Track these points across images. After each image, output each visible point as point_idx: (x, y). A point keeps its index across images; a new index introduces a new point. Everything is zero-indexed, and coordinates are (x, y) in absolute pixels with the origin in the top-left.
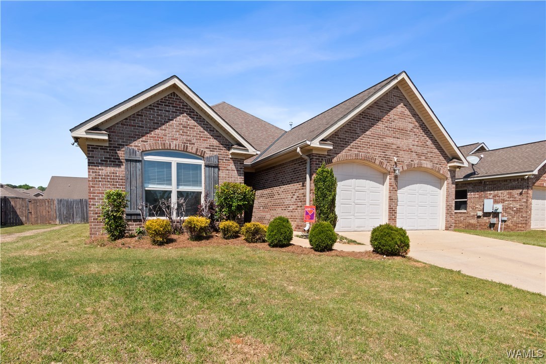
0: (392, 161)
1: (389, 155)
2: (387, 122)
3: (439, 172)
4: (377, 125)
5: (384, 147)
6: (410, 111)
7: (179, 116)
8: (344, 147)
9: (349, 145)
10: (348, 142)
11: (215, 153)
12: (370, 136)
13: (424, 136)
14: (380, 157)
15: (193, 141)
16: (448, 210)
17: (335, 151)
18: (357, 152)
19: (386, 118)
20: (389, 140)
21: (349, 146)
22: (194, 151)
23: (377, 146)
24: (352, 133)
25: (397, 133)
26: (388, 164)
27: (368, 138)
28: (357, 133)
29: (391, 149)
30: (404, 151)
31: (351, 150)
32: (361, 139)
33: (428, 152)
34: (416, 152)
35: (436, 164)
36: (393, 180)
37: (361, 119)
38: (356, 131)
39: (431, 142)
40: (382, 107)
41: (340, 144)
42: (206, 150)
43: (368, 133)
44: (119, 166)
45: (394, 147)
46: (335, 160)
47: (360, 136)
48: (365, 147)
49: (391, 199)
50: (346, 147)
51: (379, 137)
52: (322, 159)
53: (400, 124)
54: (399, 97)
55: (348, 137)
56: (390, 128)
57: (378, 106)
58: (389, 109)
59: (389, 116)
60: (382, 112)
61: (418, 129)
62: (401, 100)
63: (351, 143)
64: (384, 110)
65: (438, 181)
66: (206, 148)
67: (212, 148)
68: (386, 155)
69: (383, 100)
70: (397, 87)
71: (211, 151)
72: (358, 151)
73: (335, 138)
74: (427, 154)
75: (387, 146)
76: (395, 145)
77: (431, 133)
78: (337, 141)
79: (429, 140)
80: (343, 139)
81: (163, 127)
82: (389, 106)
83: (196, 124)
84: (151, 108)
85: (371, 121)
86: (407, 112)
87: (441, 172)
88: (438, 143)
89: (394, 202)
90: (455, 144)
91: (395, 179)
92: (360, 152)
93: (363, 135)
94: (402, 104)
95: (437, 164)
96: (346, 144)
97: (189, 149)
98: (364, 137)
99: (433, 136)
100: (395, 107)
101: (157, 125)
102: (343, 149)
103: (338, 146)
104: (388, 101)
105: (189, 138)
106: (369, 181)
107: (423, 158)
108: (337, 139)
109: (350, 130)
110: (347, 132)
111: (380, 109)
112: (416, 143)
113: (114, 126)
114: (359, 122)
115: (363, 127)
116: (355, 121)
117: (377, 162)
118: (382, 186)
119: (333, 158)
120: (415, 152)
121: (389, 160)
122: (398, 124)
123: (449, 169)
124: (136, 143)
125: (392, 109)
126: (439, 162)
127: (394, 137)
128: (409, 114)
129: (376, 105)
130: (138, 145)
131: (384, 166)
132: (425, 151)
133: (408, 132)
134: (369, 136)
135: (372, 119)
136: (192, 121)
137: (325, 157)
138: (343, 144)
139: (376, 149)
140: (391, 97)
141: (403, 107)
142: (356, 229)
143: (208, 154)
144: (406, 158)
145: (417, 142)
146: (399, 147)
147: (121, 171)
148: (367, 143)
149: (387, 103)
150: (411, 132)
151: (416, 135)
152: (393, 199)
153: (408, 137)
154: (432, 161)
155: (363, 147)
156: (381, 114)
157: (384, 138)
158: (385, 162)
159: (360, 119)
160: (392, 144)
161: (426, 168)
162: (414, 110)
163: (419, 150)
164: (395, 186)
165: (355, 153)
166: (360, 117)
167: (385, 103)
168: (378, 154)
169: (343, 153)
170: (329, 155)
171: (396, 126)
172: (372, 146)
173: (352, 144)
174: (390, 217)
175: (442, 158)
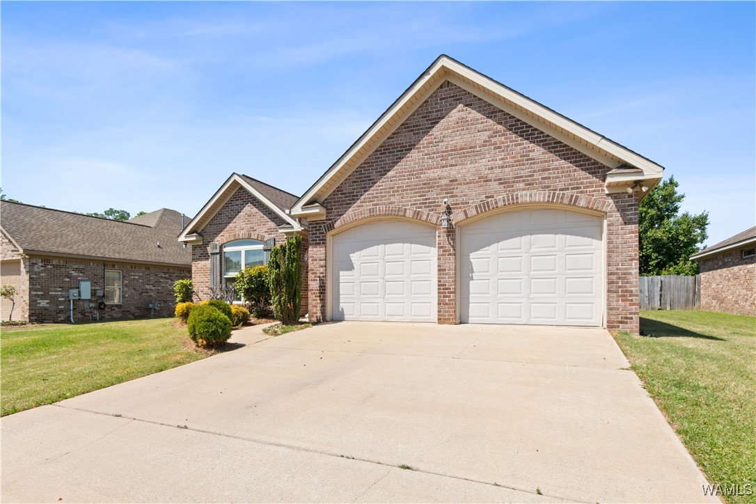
0: (440, 206)
1: (434, 198)
2: (427, 147)
3: (573, 202)
4: (408, 157)
5: (422, 188)
6: (479, 112)
7: (245, 207)
8: (350, 203)
9: (358, 199)
10: (357, 196)
11: (273, 236)
12: (395, 176)
13: (520, 145)
14: (415, 204)
15: (255, 228)
17: (338, 212)
18: (371, 207)
19: (425, 140)
20: (431, 174)
21: (359, 201)
22: (256, 237)
23: (407, 190)
24: (363, 181)
25: (450, 158)
26: (432, 213)
27: (391, 181)
28: (371, 180)
29: (438, 186)
30: (468, 183)
31: (362, 206)
32: (379, 186)
33: (534, 171)
34: (500, 179)
35: (561, 190)
36: (444, 237)
37: (378, 158)
38: (370, 176)
39: (542, 150)
40: (417, 126)
41: (345, 201)
42: (265, 234)
43: (390, 174)
44: (207, 259)
45: (443, 182)
46: (337, 224)
47: (376, 183)
48: (385, 196)
49: (439, 270)
50: (354, 203)
51: (413, 175)
52: (321, 227)
53: (458, 141)
54: (453, 97)
55: (357, 189)
56: (435, 153)
57: (408, 127)
58: (432, 124)
59: (431, 135)
60: (417, 134)
61: (503, 135)
62: (458, 100)
63: (361, 195)
64: (422, 129)
66: (266, 232)
67: (270, 231)
68: (426, 199)
69: (418, 115)
70: (448, 82)
71: (269, 234)
72: (373, 205)
73: (337, 195)
74: (532, 176)
75: (429, 185)
76: (445, 178)
77: (542, 133)
78: (341, 198)
79: (537, 148)
80: (349, 193)
81: (235, 220)
82: (430, 120)
83: (257, 210)
84: (226, 206)
85: (396, 155)
86: (474, 114)
87: (582, 203)
88: (566, 146)
89: (446, 274)
90: (603, 137)
91: (448, 236)
92: (376, 205)
93: (383, 179)
94: (460, 106)
95: (568, 189)
96: (353, 200)
97: (252, 237)
98: (383, 182)
99: (548, 136)
100: (443, 118)
101: (231, 219)
102: (350, 207)
103: (341, 205)
104: (430, 112)
105: (252, 225)
107: (522, 185)
108: (340, 196)
109: (359, 178)
110: (355, 182)
111: (412, 131)
112: (500, 163)
113: (205, 227)
114: (375, 162)
115: (382, 168)
116: (369, 163)
117: (409, 214)
119: (335, 221)
120: (495, 180)
121: (431, 205)
122: (452, 142)
123: (607, 192)
124: (217, 239)
125: (437, 123)
126: (570, 185)
127: (443, 167)
128: (479, 116)
129: (405, 128)
130: (219, 240)
131: (424, 217)
132: (525, 172)
133: (478, 149)
134: (393, 177)
135: (398, 151)
136: (255, 209)
137: (325, 223)
138: (349, 200)
139: (407, 194)
140: (436, 104)
141: (463, 111)
143: (267, 237)
144: (474, 196)
145: (502, 159)
146: (456, 180)
147: (208, 263)
148: (390, 188)
149: (425, 117)
150: (484, 146)
151: (500, 147)
152: (445, 270)
153: (476, 158)
154: (548, 187)
155: (382, 196)
156: (413, 138)
157: (421, 173)
158: (425, 211)
159: (376, 158)
160: (440, 179)
161: (531, 202)
162: (490, 105)
163: (508, 173)
164: (448, 247)
165: (369, 208)
166: (377, 155)
167: (422, 117)
168: (410, 201)
169: (350, 212)
170: (330, 220)
171: (446, 147)
172: (398, 191)
173: (362, 197)
174: (439, 300)
175: (581, 174)
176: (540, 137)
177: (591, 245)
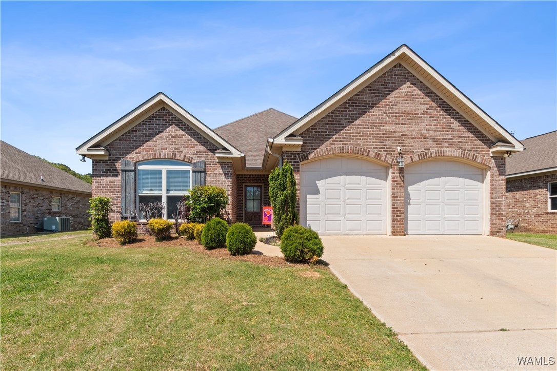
0: (394, 151)
1: (390, 145)
2: (385, 107)
3: (474, 159)
4: (371, 112)
5: (381, 137)
6: (421, 90)
7: (168, 127)
8: (324, 141)
9: (330, 138)
10: (329, 135)
11: (202, 159)
12: (361, 125)
13: (445, 118)
14: (376, 148)
15: (181, 149)
16: (493, 209)
17: (312, 146)
18: (342, 146)
19: (383, 102)
20: (388, 128)
21: (331, 140)
22: (182, 158)
23: (371, 136)
24: (334, 124)
25: (401, 118)
26: (388, 156)
27: (358, 128)
28: (341, 124)
29: (393, 137)
30: (413, 138)
31: (334, 144)
32: (348, 130)
33: (454, 137)
34: (434, 139)
35: (468, 150)
36: (397, 174)
37: (347, 108)
38: (340, 122)
39: (458, 124)
40: (377, 90)
41: (319, 138)
42: (194, 157)
43: (357, 122)
44: (117, 176)
45: (397, 135)
46: (311, 156)
47: (346, 127)
48: (353, 139)
49: (393, 197)
50: (327, 141)
51: (374, 126)
52: (296, 156)
53: (407, 107)
54: (403, 76)
55: (330, 129)
56: (390, 113)
57: (371, 90)
58: (388, 91)
59: (388, 99)
60: (377, 96)
61: (436, 110)
62: (406, 79)
63: (333, 135)
64: (381, 93)
65: (478, 172)
66: (194, 154)
67: (199, 154)
68: (385, 145)
69: (378, 82)
70: (400, 65)
71: (198, 157)
72: (343, 144)
73: (312, 132)
74: (452, 139)
75: (386, 135)
76: (398, 132)
77: (458, 113)
78: (314, 135)
79: (455, 122)
80: (322, 132)
81: (154, 139)
82: (387, 88)
83: (184, 133)
84: (144, 123)
85: (361, 109)
86: (417, 91)
87: (479, 160)
88: (470, 124)
89: (399, 200)
90: (497, 123)
91: (400, 173)
92: (345, 144)
93: (351, 126)
94: (408, 84)
95: (472, 151)
96: (326, 138)
97: (177, 157)
98: (351, 128)
99: (461, 116)
100: (397, 89)
101: (149, 137)
102: (323, 144)
103: (315, 140)
104: (387, 83)
105: (177, 147)
106: (365, 177)
107: (446, 144)
108: (314, 133)
109: (331, 121)
110: (327, 124)
111: (374, 93)
112: (433, 127)
113: (113, 142)
114: (344, 111)
115: (350, 117)
116: (339, 111)
117: (372, 154)
118: (385, 182)
119: (309, 154)
120: (431, 139)
121: (389, 151)
122: (402, 108)
123: (491, 155)
124: (131, 155)
125: (393, 91)
126: (473, 148)
127: (396, 124)
128: (420, 93)
129: (368, 90)
130: (132, 156)
131: (383, 158)
132: (449, 136)
133: (420, 116)
134: (359, 125)
135: (363, 106)
136: (181, 131)
137: (299, 154)
138: (322, 138)
139: (370, 139)
140: (391, 78)
141: (410, 87)
142: (347, 232)
143: (195, 159)
144: (418, 148)
145: (435, 125)
146: (406, 135)
147: (118, 180)
148: (357, 133)
149: (384, 85)
150: (424, 114)
151: (433, 117)
152: (397, 197)
153: (419, 121)
154: (461, 148)
155: (351, 139)
156: (375, 99)
157: (381, 126)
158: (384, 154)
159: (345, 108)
160: (394, 132)
161: (451, 156)
162: (427, 87)
163: (438, 135)
164: (399, 181)
165: (339, 146)
166: (346, 105)
167: (382, 85)
168: (373, 145)
169: (323, 147)
170: (304, 151)
171: (399, 110)
172: (363, 136)
173: (334, 137)
174: (393, 219)
175: (478, 142)
176: (457, 116)
177: (477, 186)
